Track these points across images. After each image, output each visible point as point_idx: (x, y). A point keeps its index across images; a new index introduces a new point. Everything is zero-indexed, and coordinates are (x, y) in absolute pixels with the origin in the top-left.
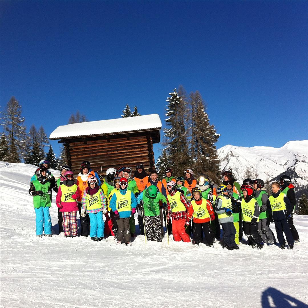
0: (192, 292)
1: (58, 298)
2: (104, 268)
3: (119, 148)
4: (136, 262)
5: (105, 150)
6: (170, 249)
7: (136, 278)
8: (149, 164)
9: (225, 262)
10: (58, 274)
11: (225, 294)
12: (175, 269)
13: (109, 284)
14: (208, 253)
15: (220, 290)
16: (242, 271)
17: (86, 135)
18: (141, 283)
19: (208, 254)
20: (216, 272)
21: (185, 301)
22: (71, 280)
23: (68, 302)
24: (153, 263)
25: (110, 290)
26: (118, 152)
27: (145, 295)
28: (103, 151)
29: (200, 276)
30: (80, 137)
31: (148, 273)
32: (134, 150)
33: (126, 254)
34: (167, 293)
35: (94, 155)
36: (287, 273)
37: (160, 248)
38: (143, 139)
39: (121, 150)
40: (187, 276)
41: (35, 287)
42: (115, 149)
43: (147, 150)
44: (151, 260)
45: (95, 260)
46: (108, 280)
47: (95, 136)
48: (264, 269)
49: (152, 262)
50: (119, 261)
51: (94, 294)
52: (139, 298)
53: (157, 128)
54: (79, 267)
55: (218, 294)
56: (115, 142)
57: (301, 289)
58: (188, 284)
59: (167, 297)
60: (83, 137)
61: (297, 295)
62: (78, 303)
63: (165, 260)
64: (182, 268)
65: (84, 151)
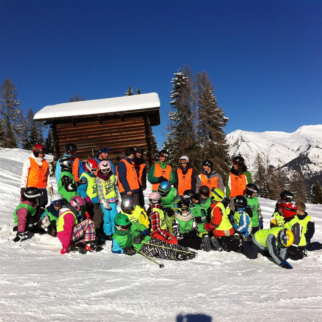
3: (113, 131)
5: (97, 133)
8: (147, 148)
9: (217, 277)
12: (140, 292)
17: (75, 116)
24: (113, 281)
26: (111, 134)
28: (95, 134)
30: (68, 118)
32: (129, 133)
35: (85, 138)
38: (139, 120)
39: (115, 132)
40: (156, 305)
42: (108, 131)
43: (144, 132)
47: (85, 117)
53: (155, 108)
56: (108, 124)
60: (72, 118)
65: (73, 133)
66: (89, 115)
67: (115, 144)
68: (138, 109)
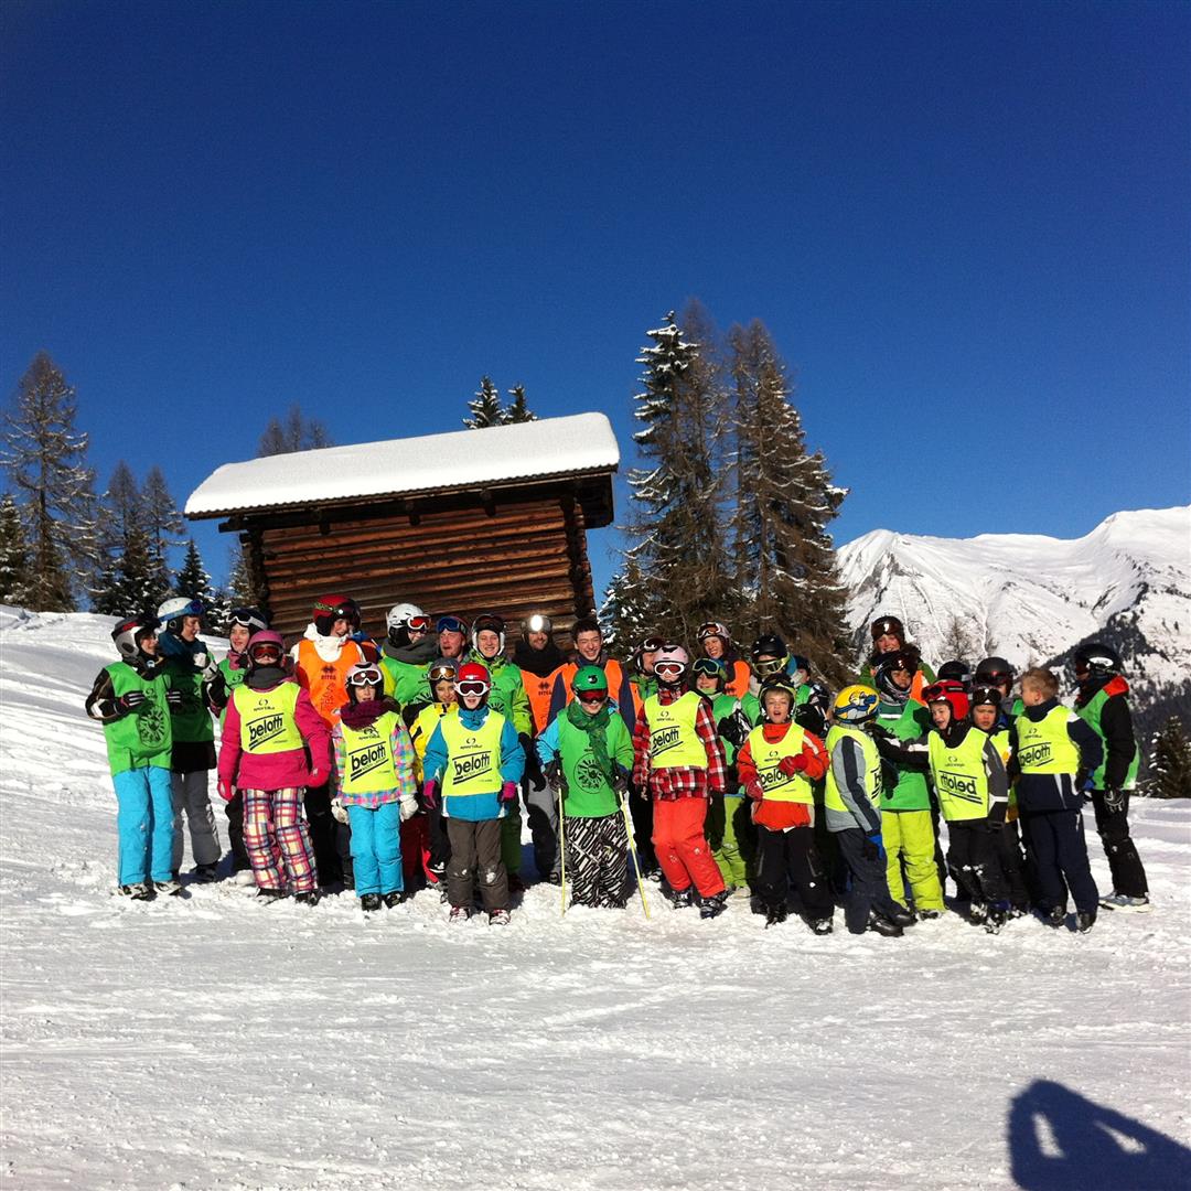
0: (738, 1102)
1: (221, 1131)
2: (400, 1013)
3: (455, 549)
4: (524, 988)
5: (401, 557)
6: (656, 937)
7: (521, 1051)
8: (573, 609)
9: (868, 982)
10: (223, 1039)
11: (869, 1107)
12: (671, 1015)
13: (418, 1075)
14: (803, 948)
15: (847, 1092)
16: (934, 1017)
17: (327, 499)
18: (542, 1069)
19: (803, 953)
20: (831, 1025)
21: (713, 1136)
22: (271, 1061)
23: (258, 1149)
24: (589, 991)
25: (424, 1098)
26: (450, 562)
27: (558, 1117)
28: (395, 561)
29: (772, 1037)
30: (301, 507)
31: (569, 1032)
32: (513, 556)
33: (485, 958)
34: (643, 1108)
35: (359, 574)
36: (1108, 1025)
37: (618, 931)
38: (547, 512)
39: (462, 555)
40: (721, 1040)
41: (130, 1090)
42: (441, 552)
43: (564, 552)
44: (583, 982)
45: (365, 985)
46: (414, 1058)
47: (362, 503)
48: (1020, 1007)
49: (584, 986)
50: (456, 987)
51: (359, 1114)
52: (536, 1126)
53: (601, 469)
54: (303, 1008)
55: (839, 1108)
56: (441, 525)
57: (1162, 1085)
58: (723, 1072)
59: (646, 1123)
60: (315, 507)
61: (1148, 1107)
62: (298, 1150)
63: (634, 979)
64: (700, 1008)
65: (320, 560)
66: (377, 494)
67: (464, 596)
68: (543, 474)
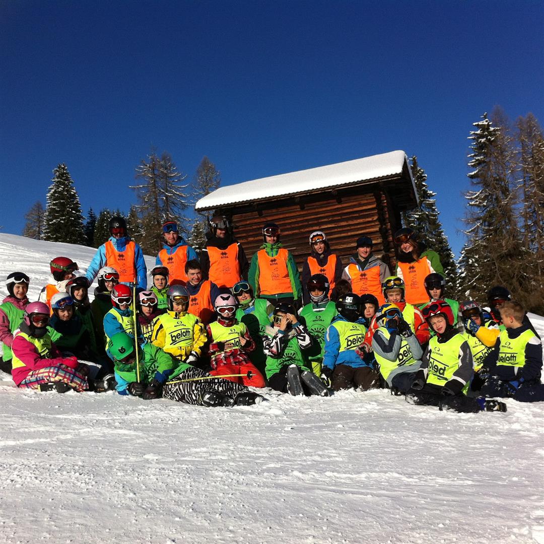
3: (323, 220)
5: (297, 225)
8: (382, 248)
17: (258, 199)
26: (320, 227)
28: (293, 227)
30: (247, 203)
32: (351, 222)
38: (367, 200)
39: (326, 223)
42: (316, 222)
43: (377, 220)
47: (275, 200)
56: (315, 209)
60: (253, 203)
65: (258, 228)
66: (282, 195)
